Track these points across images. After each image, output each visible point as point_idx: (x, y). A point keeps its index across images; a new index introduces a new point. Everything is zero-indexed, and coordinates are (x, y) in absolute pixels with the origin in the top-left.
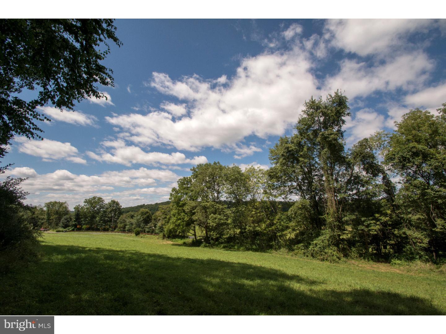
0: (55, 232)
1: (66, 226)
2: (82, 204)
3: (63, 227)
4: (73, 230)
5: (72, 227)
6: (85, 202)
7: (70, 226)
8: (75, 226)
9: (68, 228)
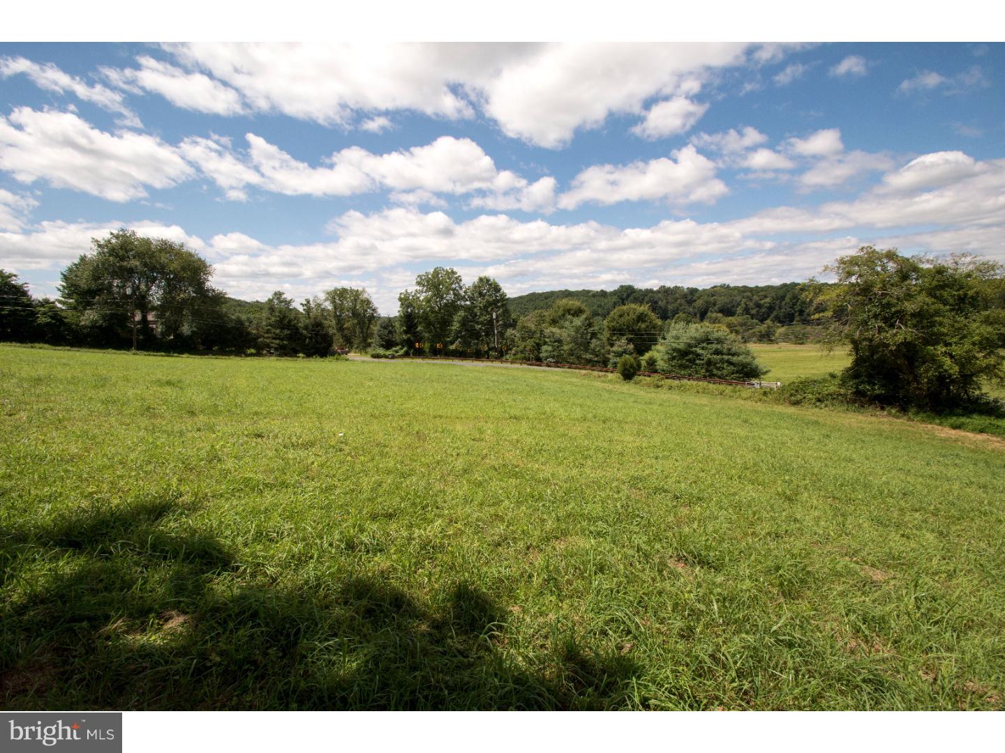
0: (368, 358)
1: (388, 345)
2: (413, 289)
3: (382, 346)
4: (406, 355)
5: (403, 347)
6: (419, 283)
7: (397, 345)
8: (410, 344)
9: (394, 349)
